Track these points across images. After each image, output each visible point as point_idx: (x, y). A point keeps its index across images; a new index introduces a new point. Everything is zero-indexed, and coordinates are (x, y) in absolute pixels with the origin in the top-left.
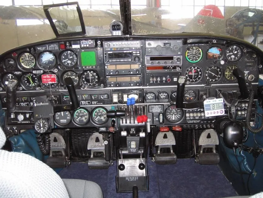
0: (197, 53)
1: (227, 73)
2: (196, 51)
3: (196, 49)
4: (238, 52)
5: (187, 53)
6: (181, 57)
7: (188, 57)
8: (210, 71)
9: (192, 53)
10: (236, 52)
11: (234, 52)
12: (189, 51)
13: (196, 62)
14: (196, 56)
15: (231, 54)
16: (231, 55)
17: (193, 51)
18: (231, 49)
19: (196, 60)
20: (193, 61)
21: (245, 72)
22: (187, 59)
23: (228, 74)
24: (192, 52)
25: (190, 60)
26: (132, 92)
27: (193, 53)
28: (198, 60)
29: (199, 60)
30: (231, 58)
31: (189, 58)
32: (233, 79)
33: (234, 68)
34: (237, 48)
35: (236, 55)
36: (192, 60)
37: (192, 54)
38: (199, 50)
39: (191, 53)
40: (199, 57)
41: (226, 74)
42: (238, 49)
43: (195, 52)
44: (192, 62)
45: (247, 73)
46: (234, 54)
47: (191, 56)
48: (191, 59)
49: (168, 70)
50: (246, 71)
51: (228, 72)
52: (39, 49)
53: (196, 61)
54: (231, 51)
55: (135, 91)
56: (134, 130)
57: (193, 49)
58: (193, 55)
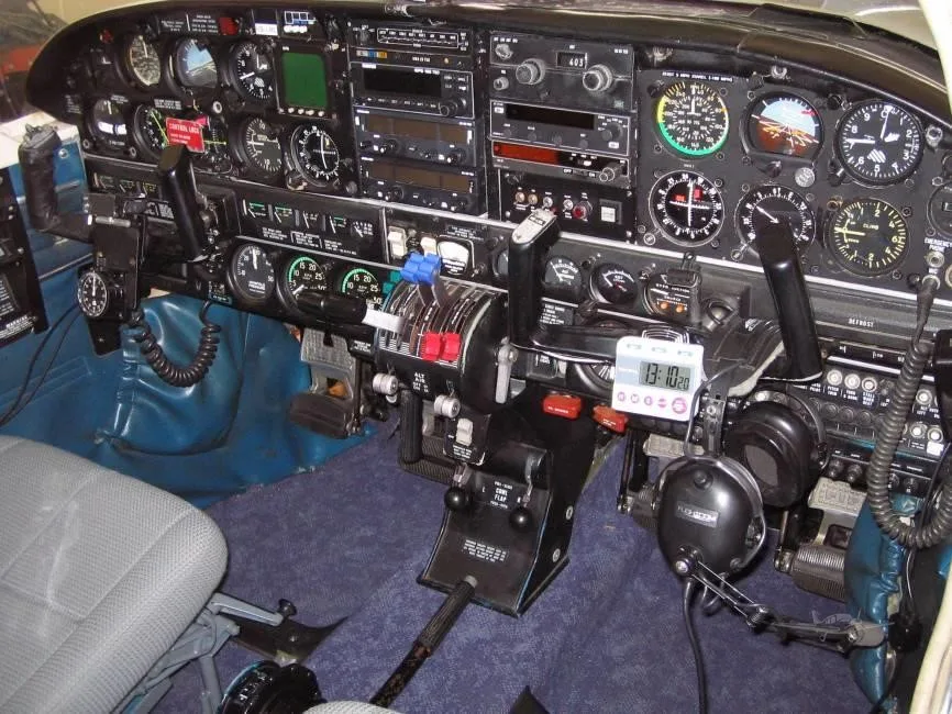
0: (708, 114)
1: (845, 231)
2: (705, 106)
3: (705, 96)
4: (903, 140)
5: (666, 109)
6: (625, 122)
7: (670, 127)
8: (761, 205)
9: (686, 111)
10: (893, 138)
11: (886, 135)
12: (674, 102)
13: (700, 153)
14: (703, 128)
15: (869, 141)
16: (868, 149)
17: (689, 103)
18: (867, 117)
19: (704, 144)
20: (690, 147)
21: (930, 241)
22: (666, 135)
23: (849, 236)
24: (688, 107)
25: (674, 138)
26: (454, 231)
27: (690, 110)
28: (710, 145)
29: (715, 147)
30: (870, 164)
31: (675, 134)
32: (874, 262)
33: (878, 211)
34: (899, 117)
35: (893, 151)
36: (687, 143)
37: (686, 117)
38: (716, 100)
39: (681, 109)
40: (716, 134)
41: (841, 234)
42: (907, 125)
43: (698, 109)
44: (685, 150)
45: (942, 249)
46: (881, 145)
47: (681, 126)
48: (680, 135)
49: (576, 170)
50: (937, 237)
51: (850, 227)
52: (165, 24)
53: (701, 147)
54: (872, 128)
55: (463, 233)
56: (423, 381)
57: (688, 91)
58: (689, 122)
